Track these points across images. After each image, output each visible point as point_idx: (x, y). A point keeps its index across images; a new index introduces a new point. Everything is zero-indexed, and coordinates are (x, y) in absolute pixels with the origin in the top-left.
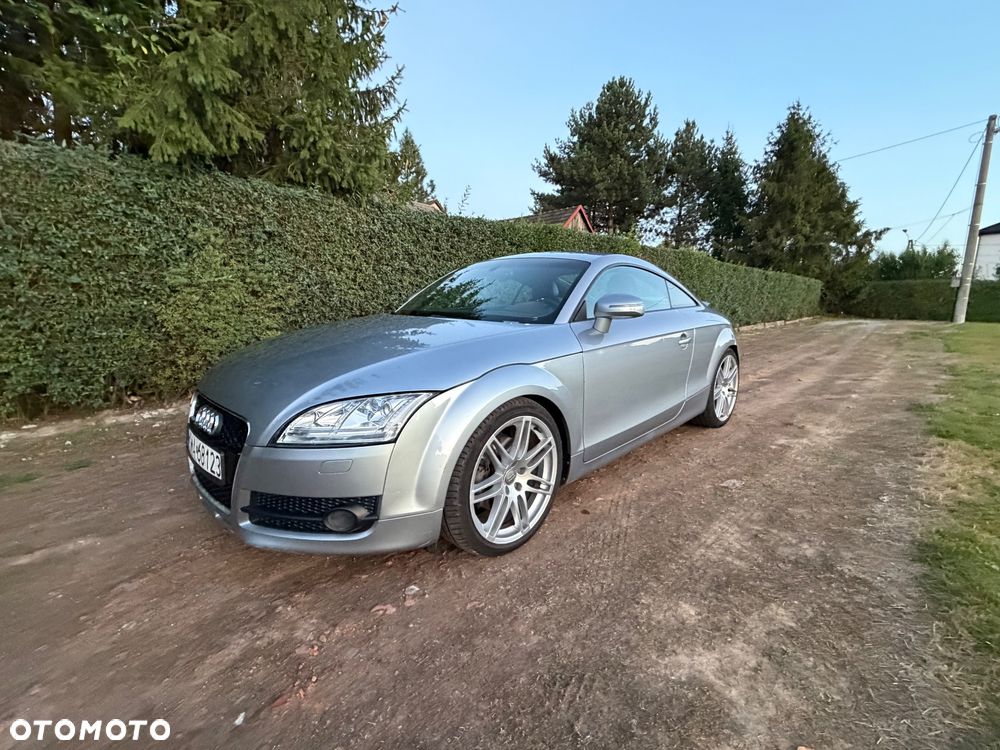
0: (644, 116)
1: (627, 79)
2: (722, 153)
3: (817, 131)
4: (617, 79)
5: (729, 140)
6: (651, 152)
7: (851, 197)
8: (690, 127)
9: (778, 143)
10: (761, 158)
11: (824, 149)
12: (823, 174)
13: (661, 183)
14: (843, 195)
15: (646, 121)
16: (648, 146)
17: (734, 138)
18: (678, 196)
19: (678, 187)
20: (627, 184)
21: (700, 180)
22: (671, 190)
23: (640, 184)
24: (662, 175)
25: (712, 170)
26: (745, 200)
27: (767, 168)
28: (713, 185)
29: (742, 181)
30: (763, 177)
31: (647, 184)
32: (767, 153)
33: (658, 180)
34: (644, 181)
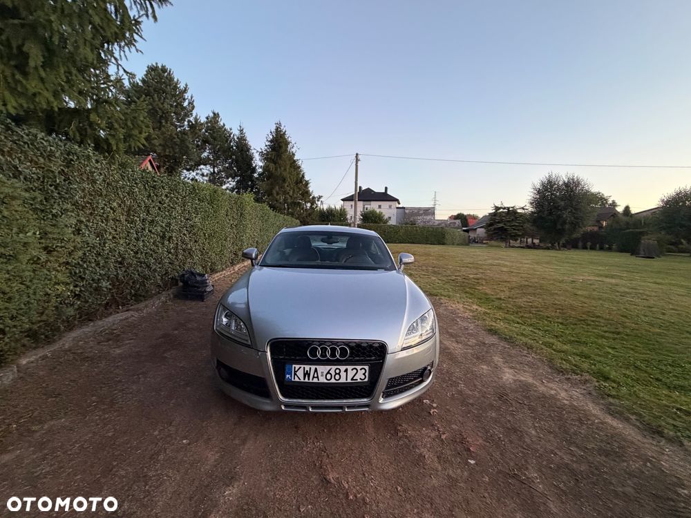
0: (184, 99)
1: (168, 67)
2: (238, 138)
3: (290, 139)
4: (160, 66)
5: (241, 131)
6: (192, 126)
7: (307, 178)
8: (216, 115)
9: (271, 141)
10: (264, 148)
11: (294, 150)
12: (295, 166)
13: (201, 148)
14: (303, 176)
15: (186, 104)
16: (189, 121)
17: (244, 131)
18: (211, 160)
19: (210, 153)
20: (177, 144)
21: (224, 152)
22: (205, 154)
23: (188, 147)
24: (199, 143)
25: (232, 147)
26: (254, 170)
27: (267, 154)
28: (234, 157)
29: (251, 158)
30: (265, 159)
31: (193, 148)
32: (266, 146)
33: (198, 146)
34: (190, 146)
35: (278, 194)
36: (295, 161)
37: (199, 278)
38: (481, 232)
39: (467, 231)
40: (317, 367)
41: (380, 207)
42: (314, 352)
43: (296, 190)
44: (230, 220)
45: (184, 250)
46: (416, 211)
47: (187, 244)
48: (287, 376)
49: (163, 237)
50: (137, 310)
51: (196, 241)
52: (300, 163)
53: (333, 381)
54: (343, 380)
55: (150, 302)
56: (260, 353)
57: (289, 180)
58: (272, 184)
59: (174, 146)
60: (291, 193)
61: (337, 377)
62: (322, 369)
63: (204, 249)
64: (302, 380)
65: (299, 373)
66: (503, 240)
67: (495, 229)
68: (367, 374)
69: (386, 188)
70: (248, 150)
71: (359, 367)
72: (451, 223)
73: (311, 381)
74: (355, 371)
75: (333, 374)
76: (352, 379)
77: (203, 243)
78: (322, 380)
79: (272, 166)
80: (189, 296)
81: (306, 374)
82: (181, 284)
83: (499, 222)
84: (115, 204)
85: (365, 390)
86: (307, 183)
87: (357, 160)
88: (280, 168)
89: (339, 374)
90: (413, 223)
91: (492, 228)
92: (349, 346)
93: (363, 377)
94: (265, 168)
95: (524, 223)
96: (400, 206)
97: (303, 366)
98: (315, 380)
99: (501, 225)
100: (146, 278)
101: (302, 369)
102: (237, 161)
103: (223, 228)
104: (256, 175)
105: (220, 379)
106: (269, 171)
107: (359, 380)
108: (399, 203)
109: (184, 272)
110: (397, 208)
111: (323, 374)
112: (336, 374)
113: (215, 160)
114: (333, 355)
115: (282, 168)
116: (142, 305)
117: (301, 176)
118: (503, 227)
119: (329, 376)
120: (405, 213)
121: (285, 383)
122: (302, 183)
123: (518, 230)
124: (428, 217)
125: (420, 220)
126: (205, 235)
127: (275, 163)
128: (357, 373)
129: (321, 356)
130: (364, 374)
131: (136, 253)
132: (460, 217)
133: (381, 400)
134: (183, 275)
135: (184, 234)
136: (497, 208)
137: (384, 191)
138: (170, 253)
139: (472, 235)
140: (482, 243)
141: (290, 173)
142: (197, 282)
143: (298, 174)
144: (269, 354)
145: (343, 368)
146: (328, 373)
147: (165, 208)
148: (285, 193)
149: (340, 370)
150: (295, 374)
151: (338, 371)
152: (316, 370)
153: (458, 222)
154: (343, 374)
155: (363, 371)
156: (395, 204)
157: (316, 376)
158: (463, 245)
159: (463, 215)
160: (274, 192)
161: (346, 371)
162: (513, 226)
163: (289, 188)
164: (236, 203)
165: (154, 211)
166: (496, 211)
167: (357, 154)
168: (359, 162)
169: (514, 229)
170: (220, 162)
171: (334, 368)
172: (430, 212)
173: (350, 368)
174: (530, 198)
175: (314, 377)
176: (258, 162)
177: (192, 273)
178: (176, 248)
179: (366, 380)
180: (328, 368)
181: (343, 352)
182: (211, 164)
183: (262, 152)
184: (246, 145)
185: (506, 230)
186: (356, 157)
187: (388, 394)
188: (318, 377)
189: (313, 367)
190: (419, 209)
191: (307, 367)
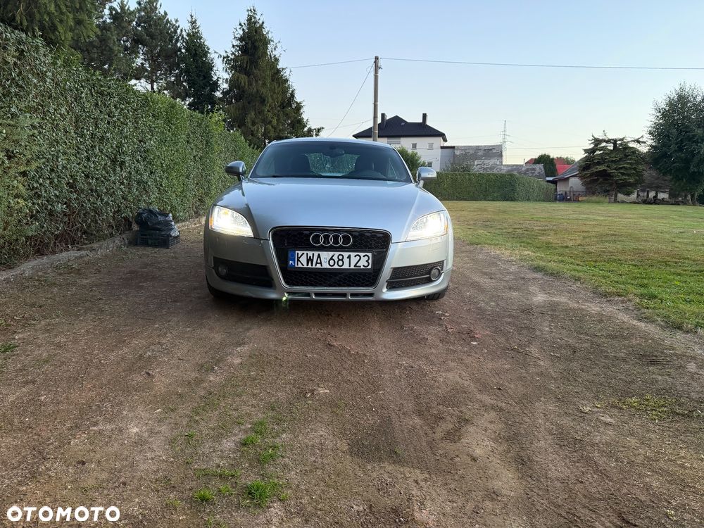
2: (188, 35)
3: (270, 36)
5: (193, 23)
6: (116, 17)
7: (298, 98)
9: (241, 39)
10: (230, 50)
11: (276, 53)
12: (278, 79)
13: (133, 51)
14: (292, 95)
16: (111, 9)
17: (198, 23)
18: (147, 70)
19: (145, 60)
20: (94, 47)
21: (168, 57)
22: (139, 61)
23: (111, 49)
24: (128, 44)
25: (180, 49)
26: (215, 86)
27: (235, 60)
28: (183, 65)
29: (209, 67)
30: (232, 68)
31: (119, 52)
32: (233, 46)
33: (126, 48)
34: (116, 48)
35: (254, 123)
36: (278, 71)
37: (161, 218)
38: (575, 183)
39: (554, 182)
40: (320, 253)
41: (414, 146)
42: (316, 239)
43: (282, 117)
44: (192, 149)
45: (139, 183)
46: (471, 152)
47: (141, 174)
48: (291, 262)
49: (114, 161)
50: (92, 250)
51: (152, 173)
52: (286, 74)
53: (336, 266)
54: (346, 266)
55: (104, 243)
56: (262, 241)
57: (270, 100)
58: (244, 108)
59: (90, 49)
60: (275, 122)
61: (340, 263)
62: (325, 256)
63: (161, 185)
64: (305, 266)
65: (302, 259)
66: (607, 192)
67: (592, 175)
68: (370, 261)
69: (425, 116)
70: (206, 53)
71: (362, 254)
72: (528, 170)
73: (314, 266)
74: (358, 258)
75: (336, 260)
76: (355, 266)
77: (161, 177)
78: (325, 265)
79: (243, 79)
80: (150, 241)
81: (310, 260)
82: (135, 227)
83: (599, 163)
84: (63, 109)
85: (368, 278)
86: (299, 107)
87: (377, 68)
88: (257, 81)
89: (342, 260)
90: (466, 169)
91: (588, 172)
92: (352, 235)
93: (366, 264)
94: (233, 81)
95: (638, 163)
96: (446, 144)
97: (305, 252)
98: (319, 266)
99: (601, 168)
100: (97, 211)
101: (305, 255)
102: (187, 72)
103: (184, 160)
104: (218, 94)
105: (218, 278)
106: (238, 87)
107: (362, 267)
108: (445, 140)
109: (140, 211)
110: (442, 148)
111: (326, 260)
112: (339, 260)
113: (153, 71)
114: (336, 241)
115: (260, 82)
116: (95, 245)
117: (289, 95)
118: (605, 170)
119: (332, 262)
120: (455, 156)
121: (289, 269)
122: (291, 106)
123: (629, 175)
124: (492, 162)
125: (477, 166)
126: (162, 166)
127: (248, 74)
128: (359, 260)
129: (324, 242)
130: (367, 261)
131: (87, 176)
132: (544, 160)
133: (385, 290)
134: (140, 214)
135: (138, 161)
136: (597, 142)
137: (420, 121)
138: (122, 183)
139: (561, 188)
140: (577, 200)
141: (273, 91)
142: (159, 223)
143: (285, 90)
144: (271, 243)
145: (346, 254)
146: (331, 259)
147: (115, 122)
148: (266, 122)
149: (342, 256)
150: (298, 260)
151: (341, 257)
152: (319, 256)
153: (539, 168)
154: (346, 261)
155: (366, 258)
156: (438, 142)
157: (319, 261)
158: (544, 201)
159: (549, 156)
160: (248, 120)
161: (349, 257)
162: (621, 168)
163: (270, 114)
164: (199, 125)
165: (103, 125)
166: (596, 145)
167: (377, 58)
168: (380, 71)
169: (623, 174)
170: (161, 74)
171: (337, 254)
172: (494, 152)
173: (353, 254)
174: (650, 124)
175: (317, 263)
176: (221, 74)
177: (151, 211)
178: (129, 178)
179: (370, 267)
180: (331, 254)
181: (346, 239)
182: (147, 78)
183: (228, 57)
184: (202, 46)
185: (609, 175)
186: (375, 62)
187: (392, 286)
188: (321, 263)
189: (316, 254)
190: (478, 148)
191: (310, 254)
